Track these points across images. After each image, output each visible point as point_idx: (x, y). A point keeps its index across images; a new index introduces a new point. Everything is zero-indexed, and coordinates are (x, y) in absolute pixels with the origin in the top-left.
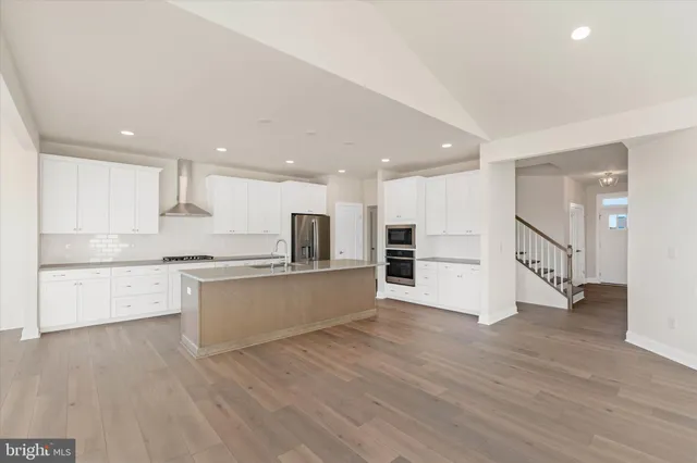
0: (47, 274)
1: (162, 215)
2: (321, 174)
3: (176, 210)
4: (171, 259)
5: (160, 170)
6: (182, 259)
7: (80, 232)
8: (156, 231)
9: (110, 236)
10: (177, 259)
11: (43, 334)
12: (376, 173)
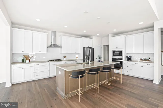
0: (14, 66)
1: (47, 47)
2: (91, 36)
3: (51, 46)
4: (50, 60)
5: (47, 34)
6: (53, 60)
7: (24, 52)
8: (46, 52)
9: (33, 54)
10: (52, 60)
11: (13, 85)
12: (109, 35)
